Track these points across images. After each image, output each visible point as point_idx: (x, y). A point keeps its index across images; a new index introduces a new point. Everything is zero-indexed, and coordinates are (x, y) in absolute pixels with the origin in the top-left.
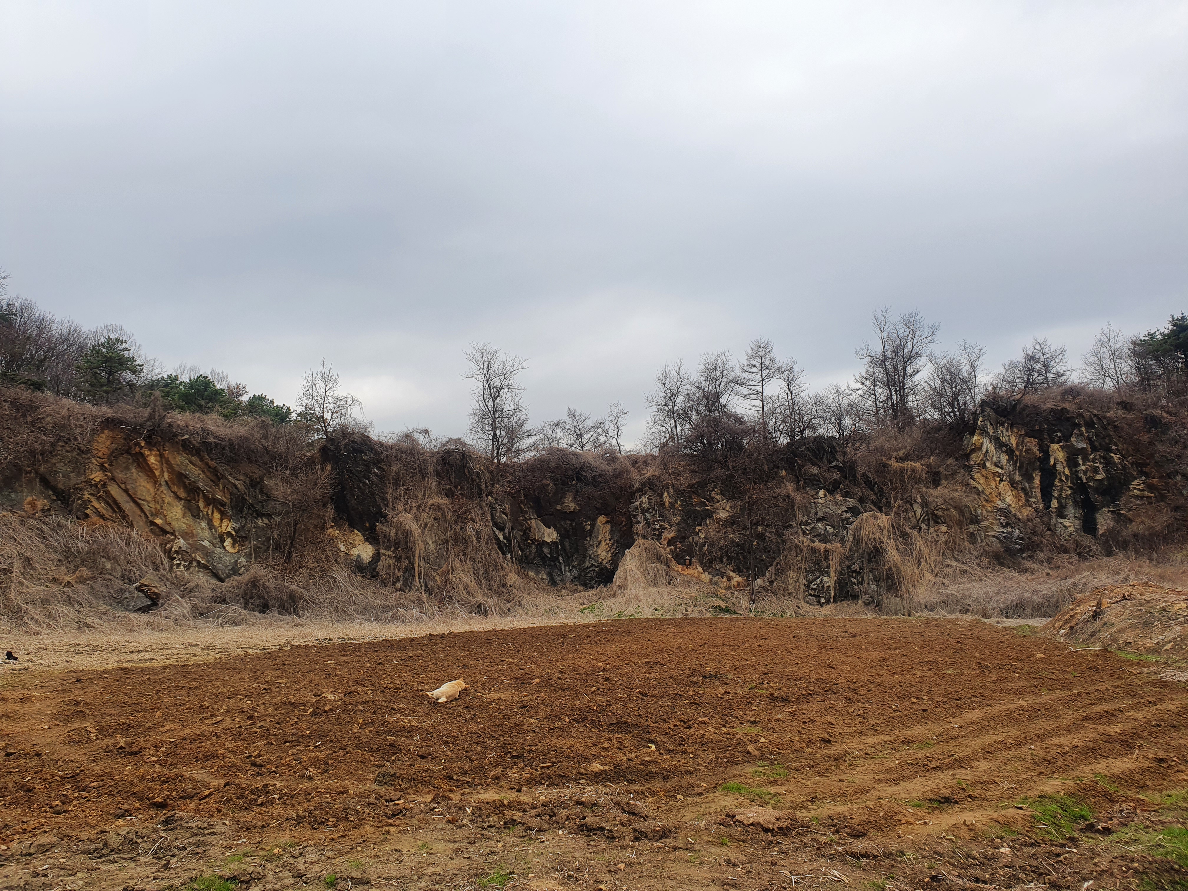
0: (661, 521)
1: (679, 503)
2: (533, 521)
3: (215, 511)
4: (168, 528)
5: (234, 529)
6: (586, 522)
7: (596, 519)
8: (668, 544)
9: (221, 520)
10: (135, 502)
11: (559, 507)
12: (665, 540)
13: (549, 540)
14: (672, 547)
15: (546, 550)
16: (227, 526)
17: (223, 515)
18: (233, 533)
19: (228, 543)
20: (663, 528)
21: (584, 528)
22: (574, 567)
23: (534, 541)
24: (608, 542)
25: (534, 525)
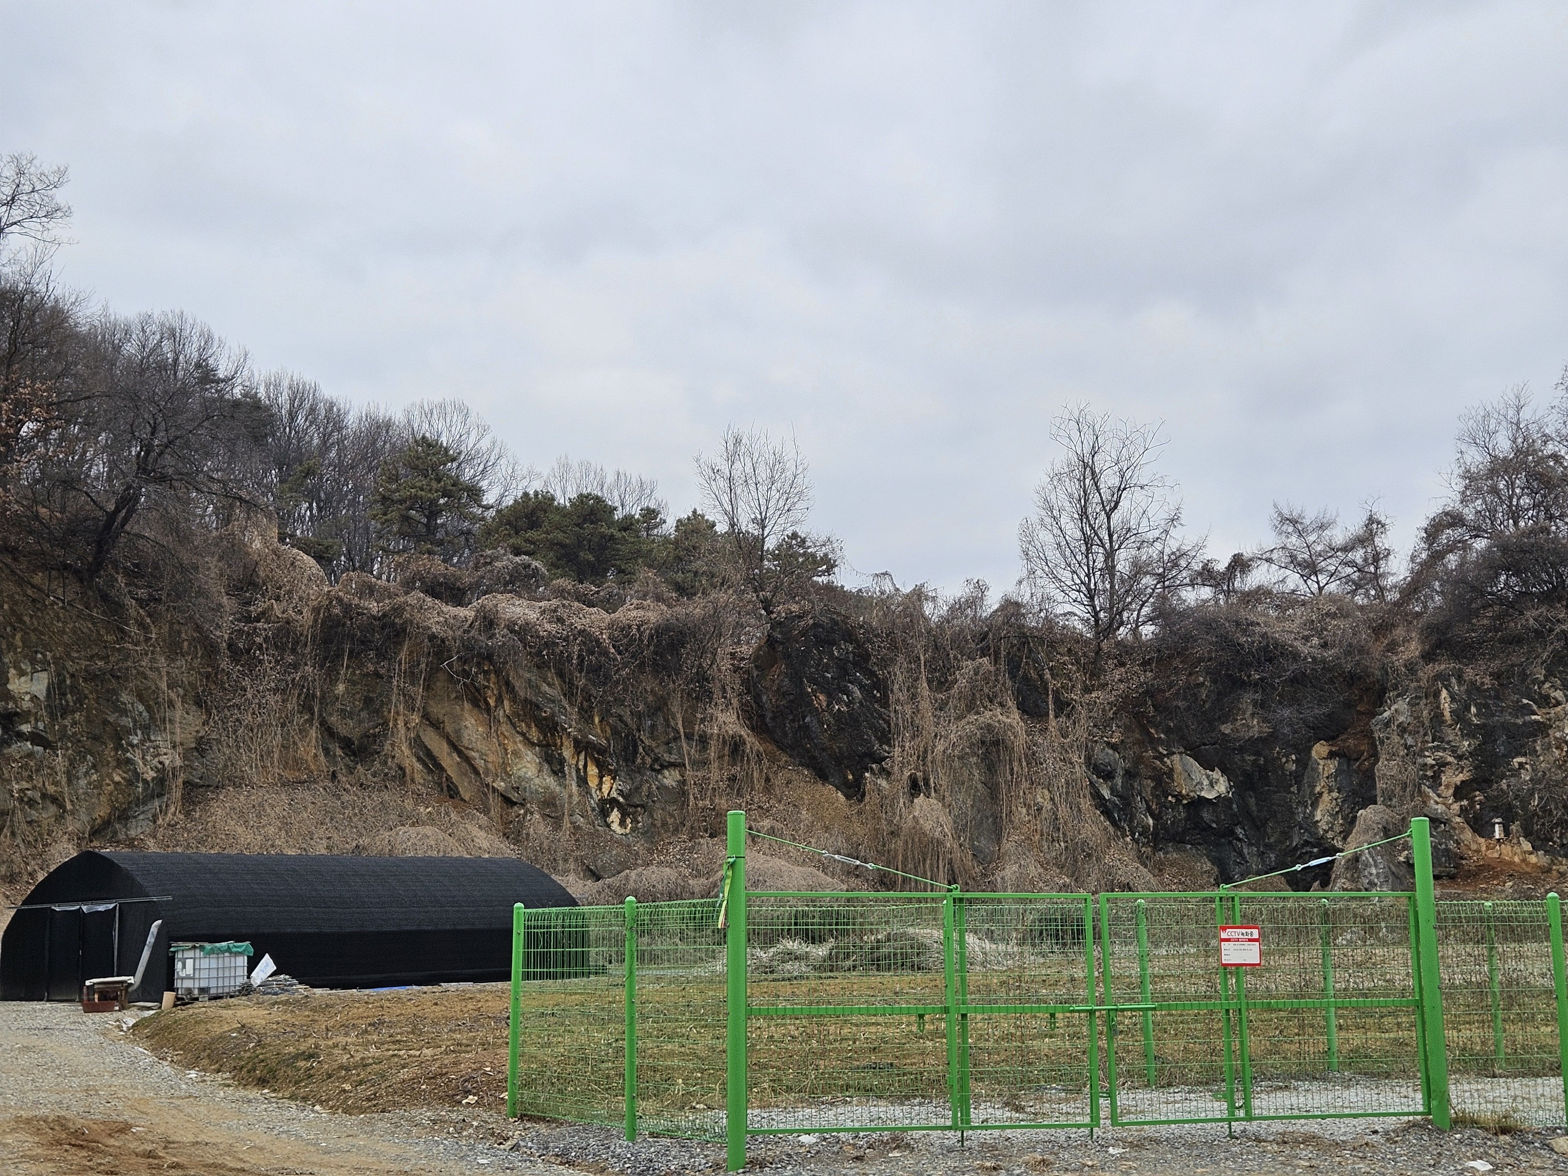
0: (1437, 749)
1: (1473, 710)
2: (1176, 758)
3: (589, 763)
4: (514, 797)
5: (621, 793)
6: (1287, 756)
7: (1310, 749)
8: (1455, 795)
9: (601, 777)
10: (460, 753)
11: (1226, 729)
12: (1447, 787)
13: (1210, 795)
14: (1465, 802)
15: (1206, 815)
16: (609, 788)
17: (603, 769)
18: (621, 799)
19: (615, 816)
20: (1442, 765)
21: (1282, 767)
22: (1269, 847)
23: (1179, 797)
24: (1335, 794)
25: (1178, 767)
